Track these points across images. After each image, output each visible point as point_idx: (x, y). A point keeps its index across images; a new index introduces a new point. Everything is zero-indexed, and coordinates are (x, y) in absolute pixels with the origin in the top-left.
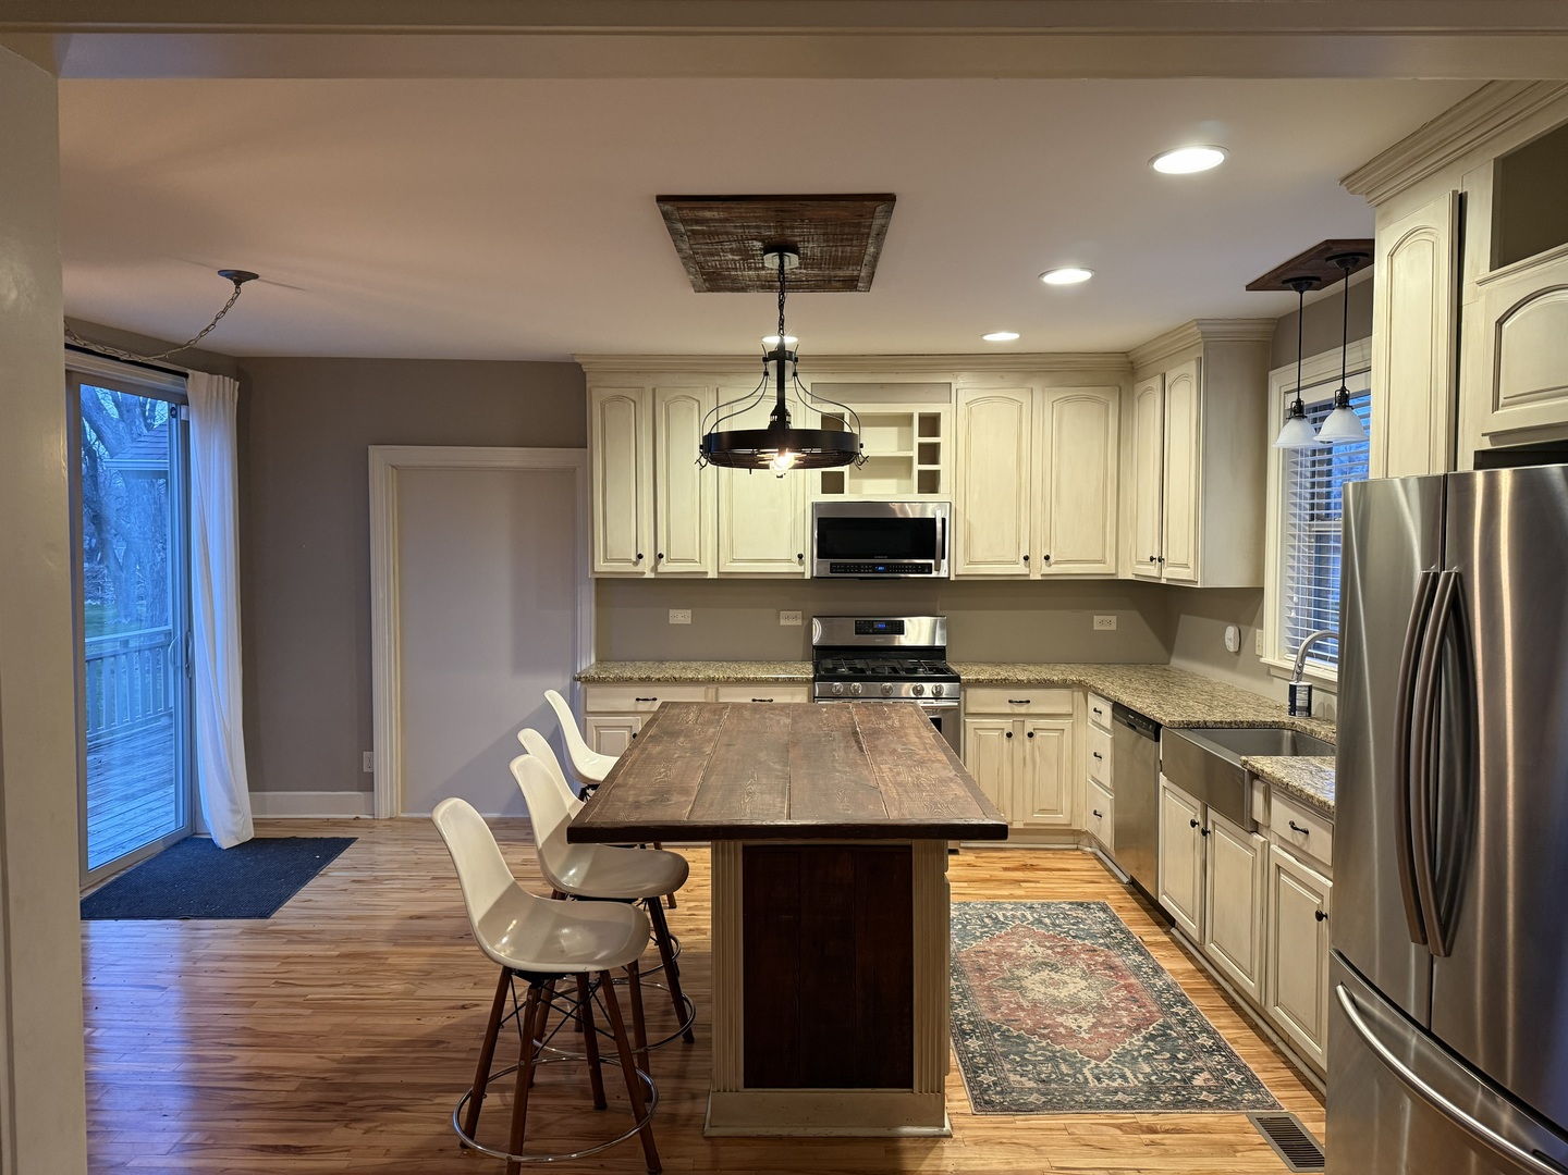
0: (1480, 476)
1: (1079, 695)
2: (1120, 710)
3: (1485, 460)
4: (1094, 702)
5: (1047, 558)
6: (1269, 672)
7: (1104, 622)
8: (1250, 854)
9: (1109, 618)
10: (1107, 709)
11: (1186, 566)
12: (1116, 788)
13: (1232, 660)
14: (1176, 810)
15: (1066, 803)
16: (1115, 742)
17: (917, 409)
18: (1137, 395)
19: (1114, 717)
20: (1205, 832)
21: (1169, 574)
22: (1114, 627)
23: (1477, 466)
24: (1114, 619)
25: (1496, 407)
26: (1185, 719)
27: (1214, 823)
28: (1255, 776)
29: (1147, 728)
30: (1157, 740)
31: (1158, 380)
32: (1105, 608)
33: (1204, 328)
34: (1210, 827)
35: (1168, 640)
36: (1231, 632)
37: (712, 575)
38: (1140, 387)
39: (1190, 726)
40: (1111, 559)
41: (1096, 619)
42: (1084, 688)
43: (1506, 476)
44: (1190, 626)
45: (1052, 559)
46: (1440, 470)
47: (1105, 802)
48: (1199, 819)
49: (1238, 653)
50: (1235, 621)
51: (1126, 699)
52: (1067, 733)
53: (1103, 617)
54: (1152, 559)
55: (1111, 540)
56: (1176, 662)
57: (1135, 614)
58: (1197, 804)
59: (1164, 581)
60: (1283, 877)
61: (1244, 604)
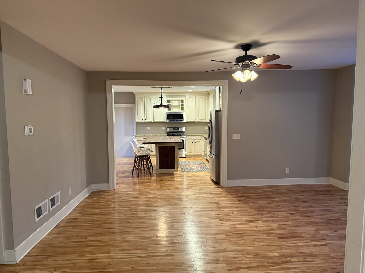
4: (203, 137)
5: (198, 119)
12: (204, 147)
17: (180, 99)
18: (209, 97)
37: (153, 122)
41: (206, 128)
47: (204, 150)
52: (200, 142)
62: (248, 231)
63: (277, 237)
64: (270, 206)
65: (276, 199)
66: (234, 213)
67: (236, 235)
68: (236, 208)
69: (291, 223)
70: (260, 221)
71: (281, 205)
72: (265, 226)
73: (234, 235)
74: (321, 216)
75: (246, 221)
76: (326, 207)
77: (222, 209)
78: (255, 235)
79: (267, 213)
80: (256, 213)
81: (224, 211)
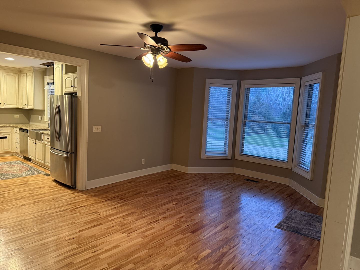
0: (64, 96)
1: (13, 128)
2: (21, 129)
3: (65, 94)
4: (15, 129)
5: (5, 104)
6: (46, 122)
7: (17, 116)
8: (42, 144)
9: (18, 115)
10: (18, 130)
11: (32, 106)
12: (20, 143)
13: (40, 122)
14: (31, 142)
15: (10, 147)
16: (20, 135)
18: (22, 76)
19: (20, 131)
20: (35, 144)
21: (29, 107)
22: (19, 117)
23: (64, 95)
24: (18, 116)
25: (65, 88)
26: (32, 129)
27: (37, 142)
28: (42, 133)
29: (26, 131)
30: (28, 132)
31: (26, 74)
32: (16, 114)
33: (33, 68)
34: (36, 143)
35: (29, 119)
36: (40, 117)
38: (22, 75)
39: (33, 130)
40: (18, 104)
41: (15, 116)
42: (14, 127)
43: (67, 96)
44: (33, 117)
45: (6, 104)
46: (61, 95)
47: (18, 146)
48: (35, 142)
49: (41, 120)
50: (40, 115)
51: (22, 127)
52: (10, 135)
53: (16, 115)
54: (26, 105)
55: (18, 101)
56: (30, 123)
57: (23, 115)
58: (34, 140)
59: (28, 109)
60: (46, 145)
61: (42, 112)
62: (161, 235)
63: (190, 233)
64: (151, 201)
65: (148, 193)
66: (126, 219)
67: (156, 244)
68: (123, 212)
69: (185, 214)
70: (160, 221)
71: (159, 198)
72: (169, 225)
73: (154, 245)
74: (196, 200)
75: (149, 224)
76: (191, 191)
77: (110, 219)
78: (172, 238)
79: (155, 209)
80: (147, 212)
81: (114, 220)
